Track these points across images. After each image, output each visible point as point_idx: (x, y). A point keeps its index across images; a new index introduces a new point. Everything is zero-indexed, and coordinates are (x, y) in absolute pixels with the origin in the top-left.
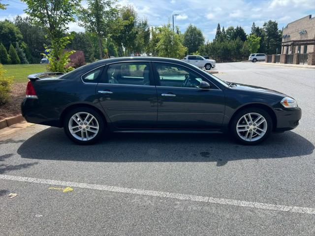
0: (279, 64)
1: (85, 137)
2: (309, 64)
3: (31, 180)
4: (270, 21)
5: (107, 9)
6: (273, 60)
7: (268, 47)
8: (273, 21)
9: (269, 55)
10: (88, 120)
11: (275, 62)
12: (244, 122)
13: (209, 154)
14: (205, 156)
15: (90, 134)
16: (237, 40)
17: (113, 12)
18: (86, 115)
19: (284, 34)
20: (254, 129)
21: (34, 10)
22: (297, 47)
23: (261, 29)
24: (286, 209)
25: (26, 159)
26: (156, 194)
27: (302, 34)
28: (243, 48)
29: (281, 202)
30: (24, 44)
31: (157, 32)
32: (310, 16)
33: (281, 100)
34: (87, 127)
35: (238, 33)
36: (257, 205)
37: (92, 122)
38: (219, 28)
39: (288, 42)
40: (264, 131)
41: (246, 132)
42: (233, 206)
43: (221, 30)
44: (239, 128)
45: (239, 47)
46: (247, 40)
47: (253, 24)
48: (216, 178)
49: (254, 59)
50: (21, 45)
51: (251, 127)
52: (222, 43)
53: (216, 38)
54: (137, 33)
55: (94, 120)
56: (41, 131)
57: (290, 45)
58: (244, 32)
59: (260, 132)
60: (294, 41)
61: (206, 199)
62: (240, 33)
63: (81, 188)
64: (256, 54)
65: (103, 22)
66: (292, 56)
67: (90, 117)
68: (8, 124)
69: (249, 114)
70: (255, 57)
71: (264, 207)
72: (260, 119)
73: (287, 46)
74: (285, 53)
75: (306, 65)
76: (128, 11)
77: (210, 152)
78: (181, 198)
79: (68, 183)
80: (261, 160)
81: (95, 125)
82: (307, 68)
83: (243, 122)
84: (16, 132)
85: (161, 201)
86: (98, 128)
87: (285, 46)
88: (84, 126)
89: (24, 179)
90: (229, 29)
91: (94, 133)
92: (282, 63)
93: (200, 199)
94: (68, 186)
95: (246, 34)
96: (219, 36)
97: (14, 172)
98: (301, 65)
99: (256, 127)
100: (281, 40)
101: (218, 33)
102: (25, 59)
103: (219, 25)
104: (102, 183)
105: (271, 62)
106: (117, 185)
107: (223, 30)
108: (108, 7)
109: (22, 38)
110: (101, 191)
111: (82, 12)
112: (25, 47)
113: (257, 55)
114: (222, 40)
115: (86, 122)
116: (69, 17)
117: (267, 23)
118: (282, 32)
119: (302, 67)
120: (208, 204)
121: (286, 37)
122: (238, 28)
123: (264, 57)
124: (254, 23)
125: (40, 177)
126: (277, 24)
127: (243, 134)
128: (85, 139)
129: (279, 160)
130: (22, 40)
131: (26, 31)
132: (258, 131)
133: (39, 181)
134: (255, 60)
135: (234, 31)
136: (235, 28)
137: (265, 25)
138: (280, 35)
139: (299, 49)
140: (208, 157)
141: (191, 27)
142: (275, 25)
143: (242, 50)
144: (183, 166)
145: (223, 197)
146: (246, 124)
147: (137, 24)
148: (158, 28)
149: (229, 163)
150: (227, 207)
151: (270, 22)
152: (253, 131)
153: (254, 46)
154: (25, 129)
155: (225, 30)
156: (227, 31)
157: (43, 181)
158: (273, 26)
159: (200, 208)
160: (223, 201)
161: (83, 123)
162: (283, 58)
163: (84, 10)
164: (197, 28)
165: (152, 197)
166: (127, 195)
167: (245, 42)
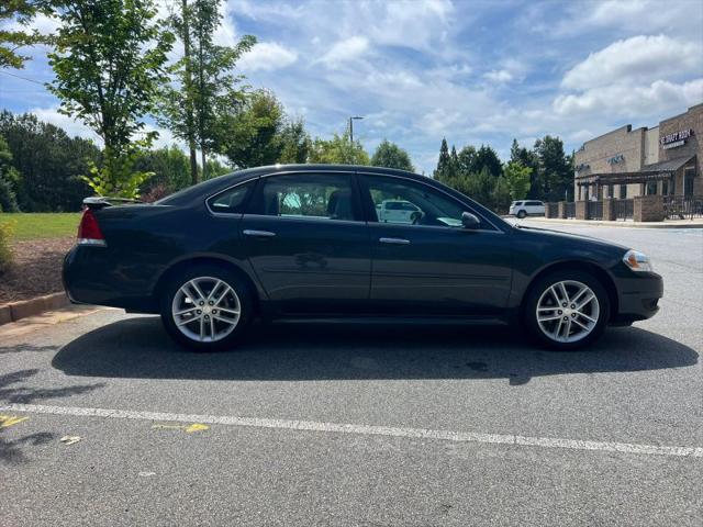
0: (574, 220)
1: (208, 333)
2: (636, 220)
3: (101, 412)
4: (547, 137)
5: (223, 93)
6: (561, 213)
7: (547, 189)
8: (554, 137)
9: (552, 204)
10: (216, 296)
11: (565, 217)
12: (550, 302)
13: (485, 365)
14: (479, 370)
15: (220, 327)
16: (483, 173)
17: (235, 98)
18: (214, 284)
19: (577, 163)
20: (574, 315)
21: (70, 86)
22: (605, 189)
23: (530, 153)
24: (682, 452)
25: (78, 377)
26: (397, 432)
27: (614, 162)
28: (496, 189)
29: (667, 441)
30: (13, 173)
31: (319, 151)
32: (629, 127)
33: (623, 256)
34: (214, 312)
35: (484, 160)
36: (620, 447)
37: (226, 300)
38: (444, 148)
39: (587, 177)
40: (594, 319)
41: (557, 321)
42: (571, 450)
43: (450, 152)
44: (542, 314)
45: (488, 187)
46: (503, 172)
47: (512, 143)
48: (518, 405)
49: (521, 211)
50: (8, 175)
51: (568, 311)
52: (453, 179)
53: (439, 168)
54: (282, 146)
55: (229, 295)
56: (95, 328)
57: (593, 184)
58: (495, 158)
59: (586, 322)
60: (601, 176)
61: (509, 439)
62: (487, 159)
63: (228, 425)
64: (524, 201)
65: (214, 118)
66: (600, 204)
67: (222, 289)
68: (13, 316)
69: (562, 283)
70: (522, 207)
71: (637, 450)
72: (584, 296)
73: (587, 185)
74: (583, 198)
75: (630, 221)
76: (264, 100)
77: (487, 363)
78: (456, 438)
79: (193, 417)
80: (597, 375)
81: (233, 306)
82: (634, 226)
83: (550, 300)
84: (35, 331)
85: (413, 443)
86: (238, 312)
87: (583, 184)
88: (207, 309)
89: (86, 412)
90: (465, 152)
91: (228, 325)
92: (580, 218)
93: (496, 439)
94: (197, 423)
95: (502, 162)
96: (445, 164)
97: (56, 400)
98: (619, 221)
99: (576, 311)
100: (571, 175)
101: (444, 159)
102: (15, 204)
103: (444, 143)
104: (270, 415)
105: (556, 217)
106: (305, 418)
107: (454, 153)
108: (224, 89)
109: (11, 158)
110: (273, 429)
111: (168, 96)
112: (16, 178)
113: (527, 204)
114: (452, 174)
115: (213, 299)
116: (144, 103)
117: (542, 140)
118: (572, 161)
119: (622, 226)
120: (518, 447)
121: (581, 168)
122: (483, 149)
123: (543, 208)
124: (515, 141)
125: (125, 408)
126: (561, 144)
127: (551, 326)
128: (208, 339)
129: (636, 374)
130: (11, 164)
131: (21, 145)
132: (581, 319)
133: (123, 414)
134: (523, 215)
135: (475, 155)
136: (477, 149)
137: (537, 145)
138: (570, 166)
139: (611, 192)
140: (486, 370)
141: (385, 145)
142: (558, 145)
143: (493, 194)
144: (439, 385)
145: (544, 435)
146: (555, 304)
147: (282, 130)
148: (322, 143)
149: (534, 380)
150: (559, 452)
151: (548, 140)
152: (571, 319)
153: (519, 186)
154: (55, 326)
155: (458, 153)
156: (461, 155)
157: (134, 415)
158: (553, 148)
159: (502, 454)
160: (545, 442)
161: (206, 301)
162: (581, 209)
163: (172, 93)
164: (399, 148)
165: (391, 438)
166: (334, 435)
167: (501, 177)
